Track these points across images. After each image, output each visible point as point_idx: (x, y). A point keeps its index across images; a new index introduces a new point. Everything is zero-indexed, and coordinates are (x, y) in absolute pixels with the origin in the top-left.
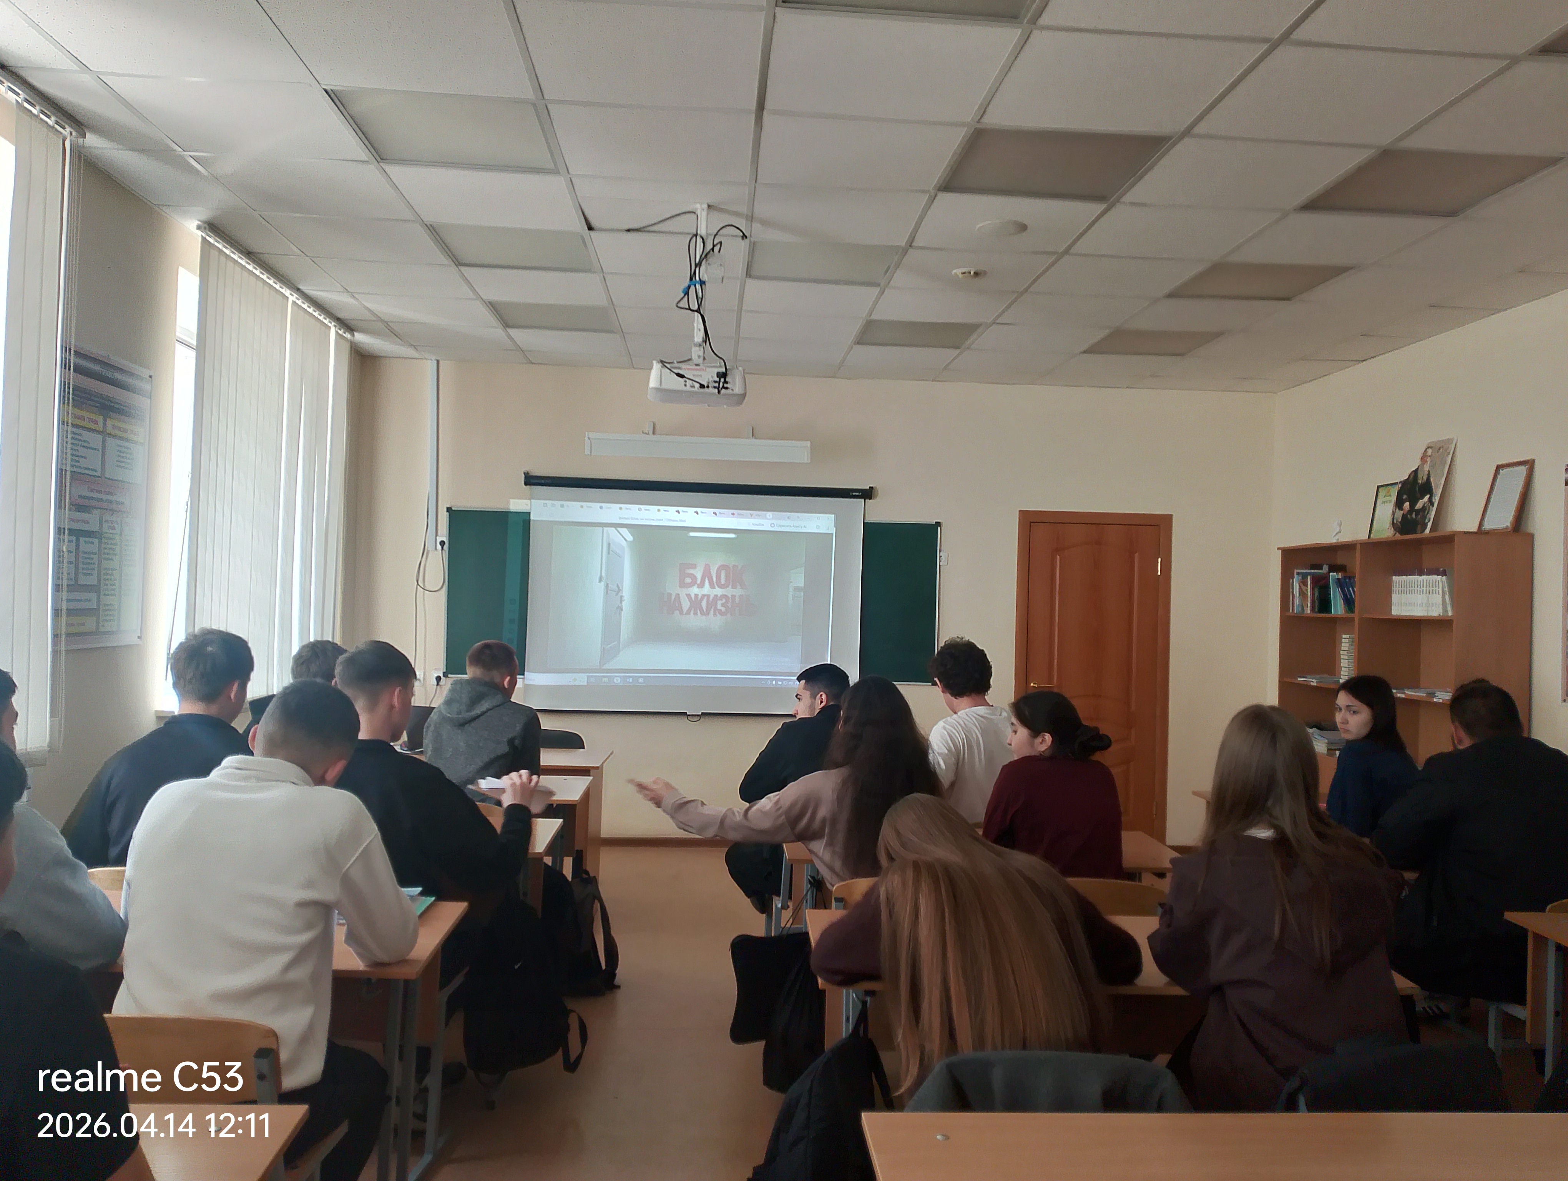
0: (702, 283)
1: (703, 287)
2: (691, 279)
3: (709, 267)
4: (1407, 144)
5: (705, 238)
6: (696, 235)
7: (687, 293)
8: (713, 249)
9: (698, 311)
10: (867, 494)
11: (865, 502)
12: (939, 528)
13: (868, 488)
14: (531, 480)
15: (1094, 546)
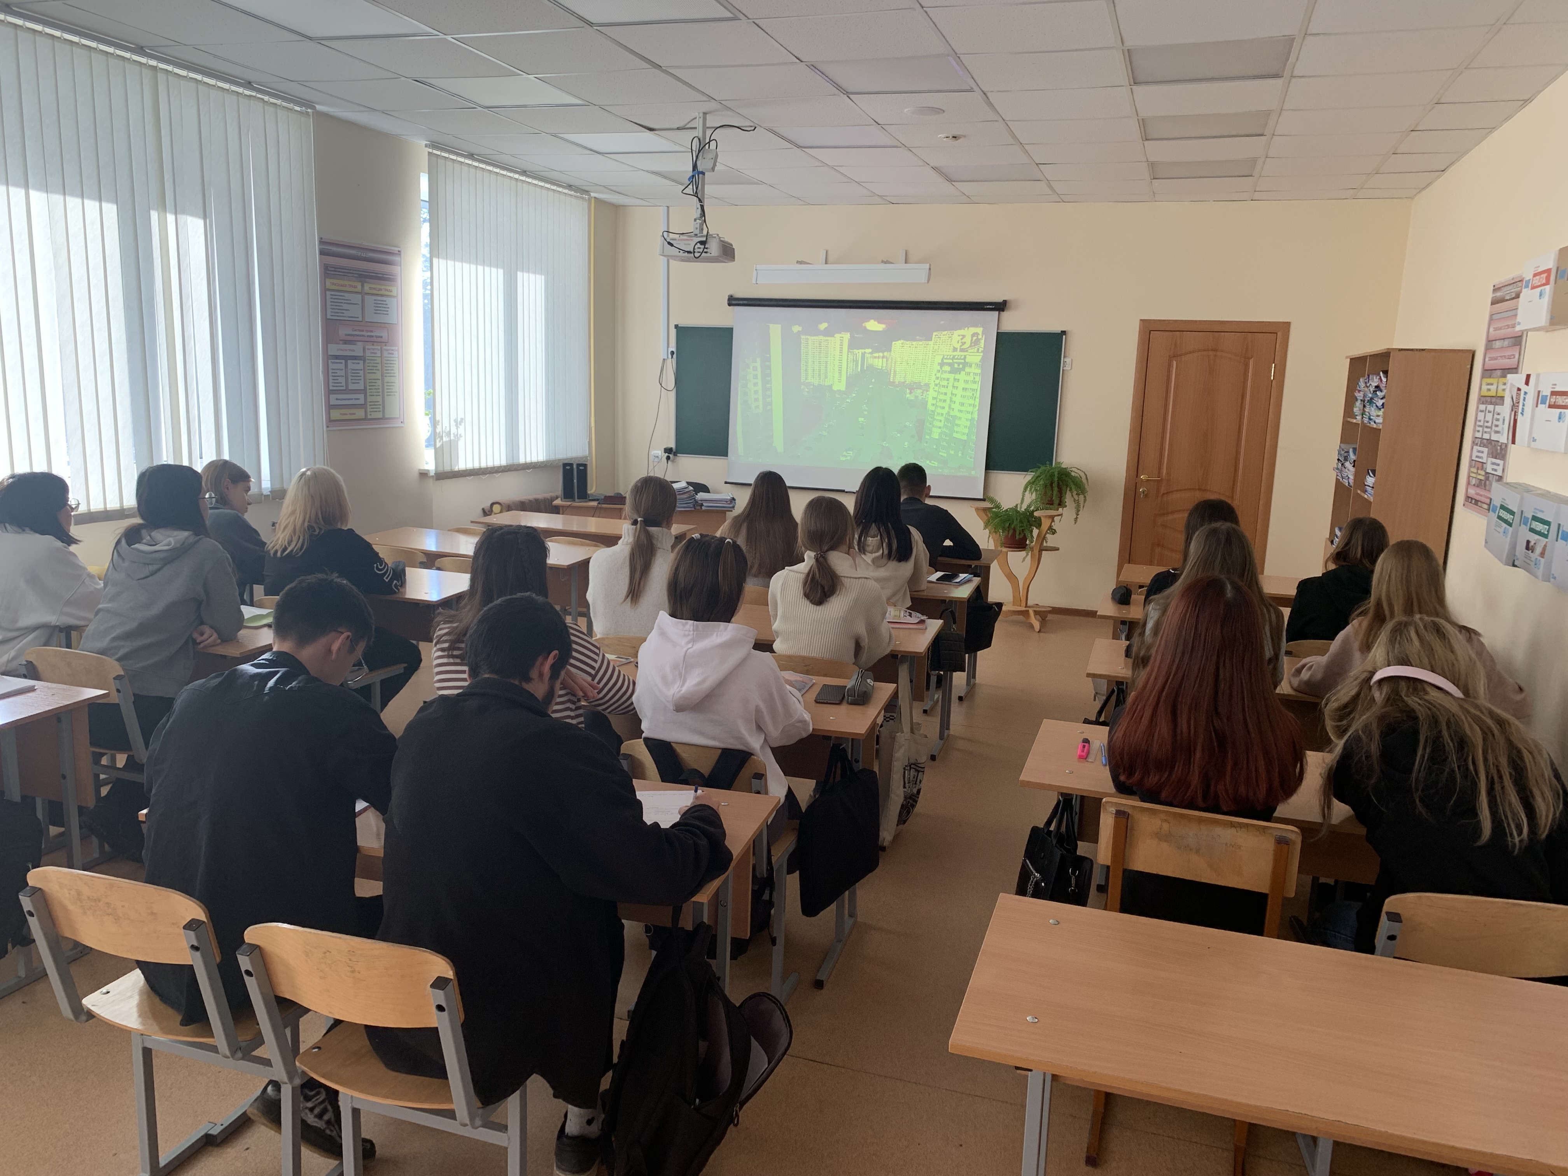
2: (694, 170)
6: (696, 137)
9: (695, 195)
10: (1000, 307)
11: (999, 314)
12: (1064, 336)
13: (1000, 300)
14: (733, 301)
15: (1211, 353)
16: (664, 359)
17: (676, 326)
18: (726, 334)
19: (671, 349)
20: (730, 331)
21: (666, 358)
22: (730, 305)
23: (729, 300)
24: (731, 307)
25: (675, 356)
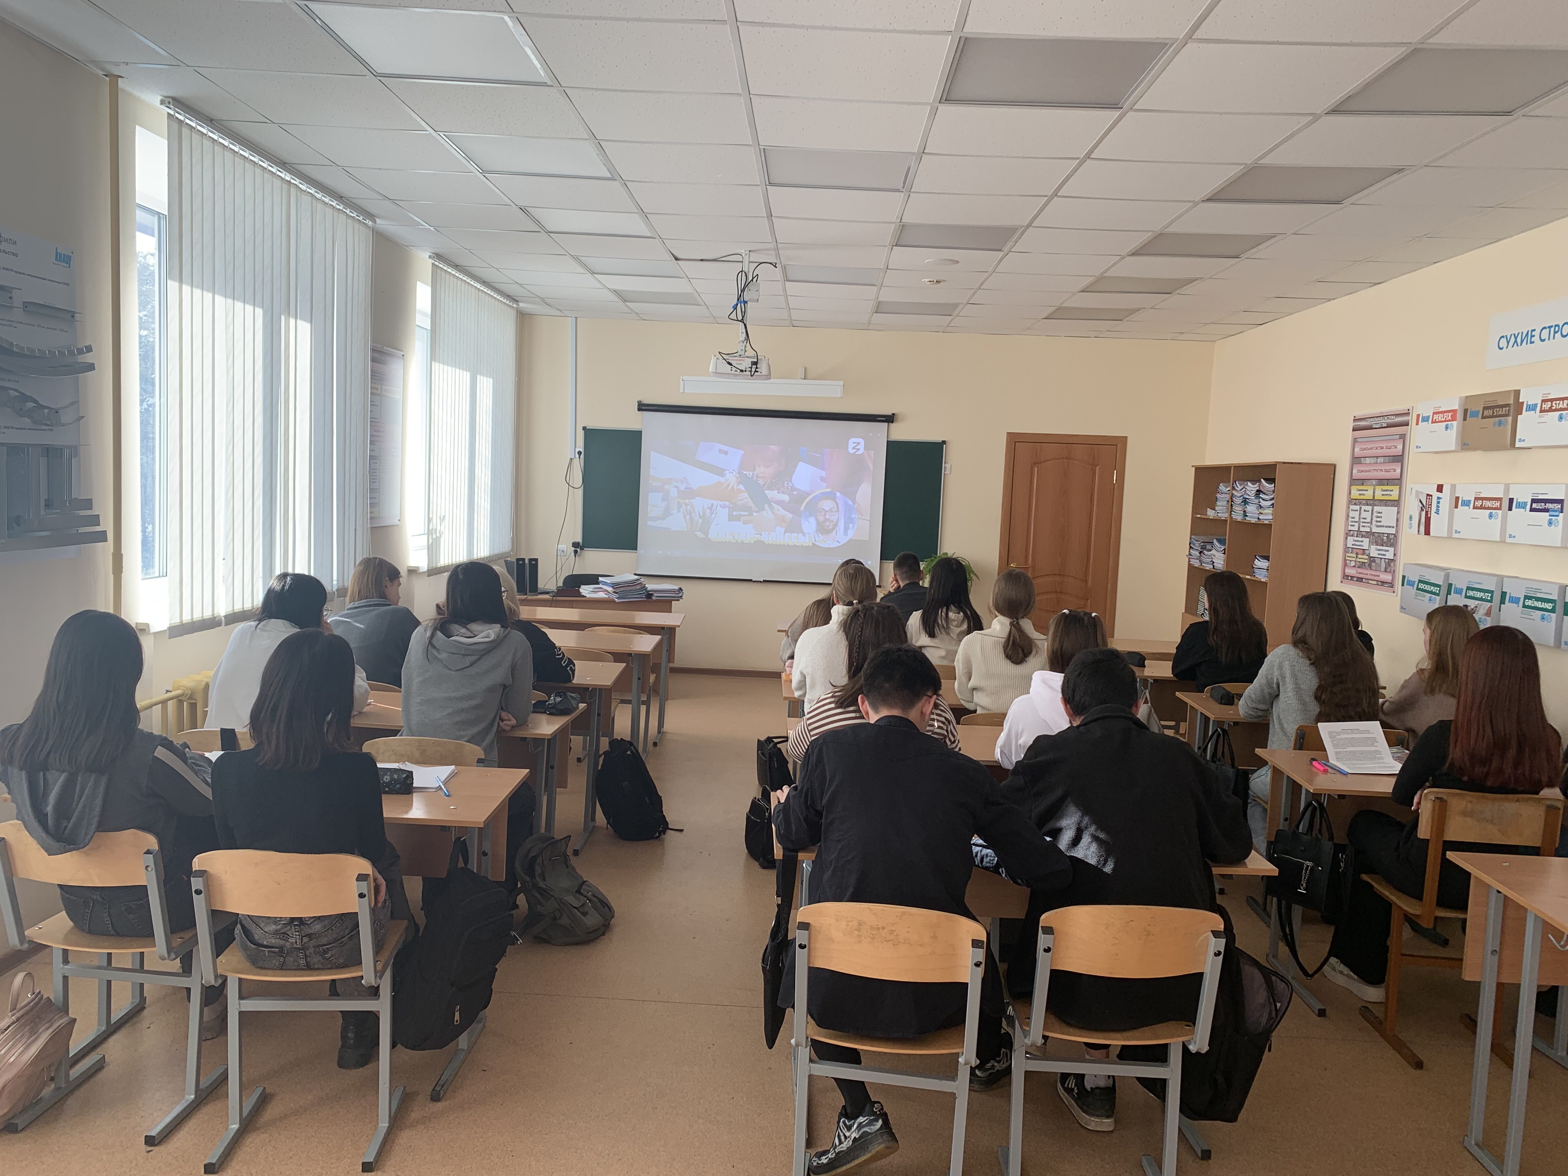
0: (745, 303)
1: (746, 304)
2: (738, 300)
3: (749, 292)
4: (1170, 230)
5: (747, 273)
6: (742, 271)
7: (735, 308)
8: (752, 280)
9: (742, 321)
10: (890, 419)
11: (888, 425)
12: (944, 445)
13: (891, 414)
14: (643, 407)
15: (1065, 460)
16: (571, 459)
17: (584, 428)
18: (636, 436)
19: (577, 450)
20: (639, 434)
21: (573, 457)
22: (639, 410)
23: (638, 405)
24: (640, 412)
25: (582, 456)
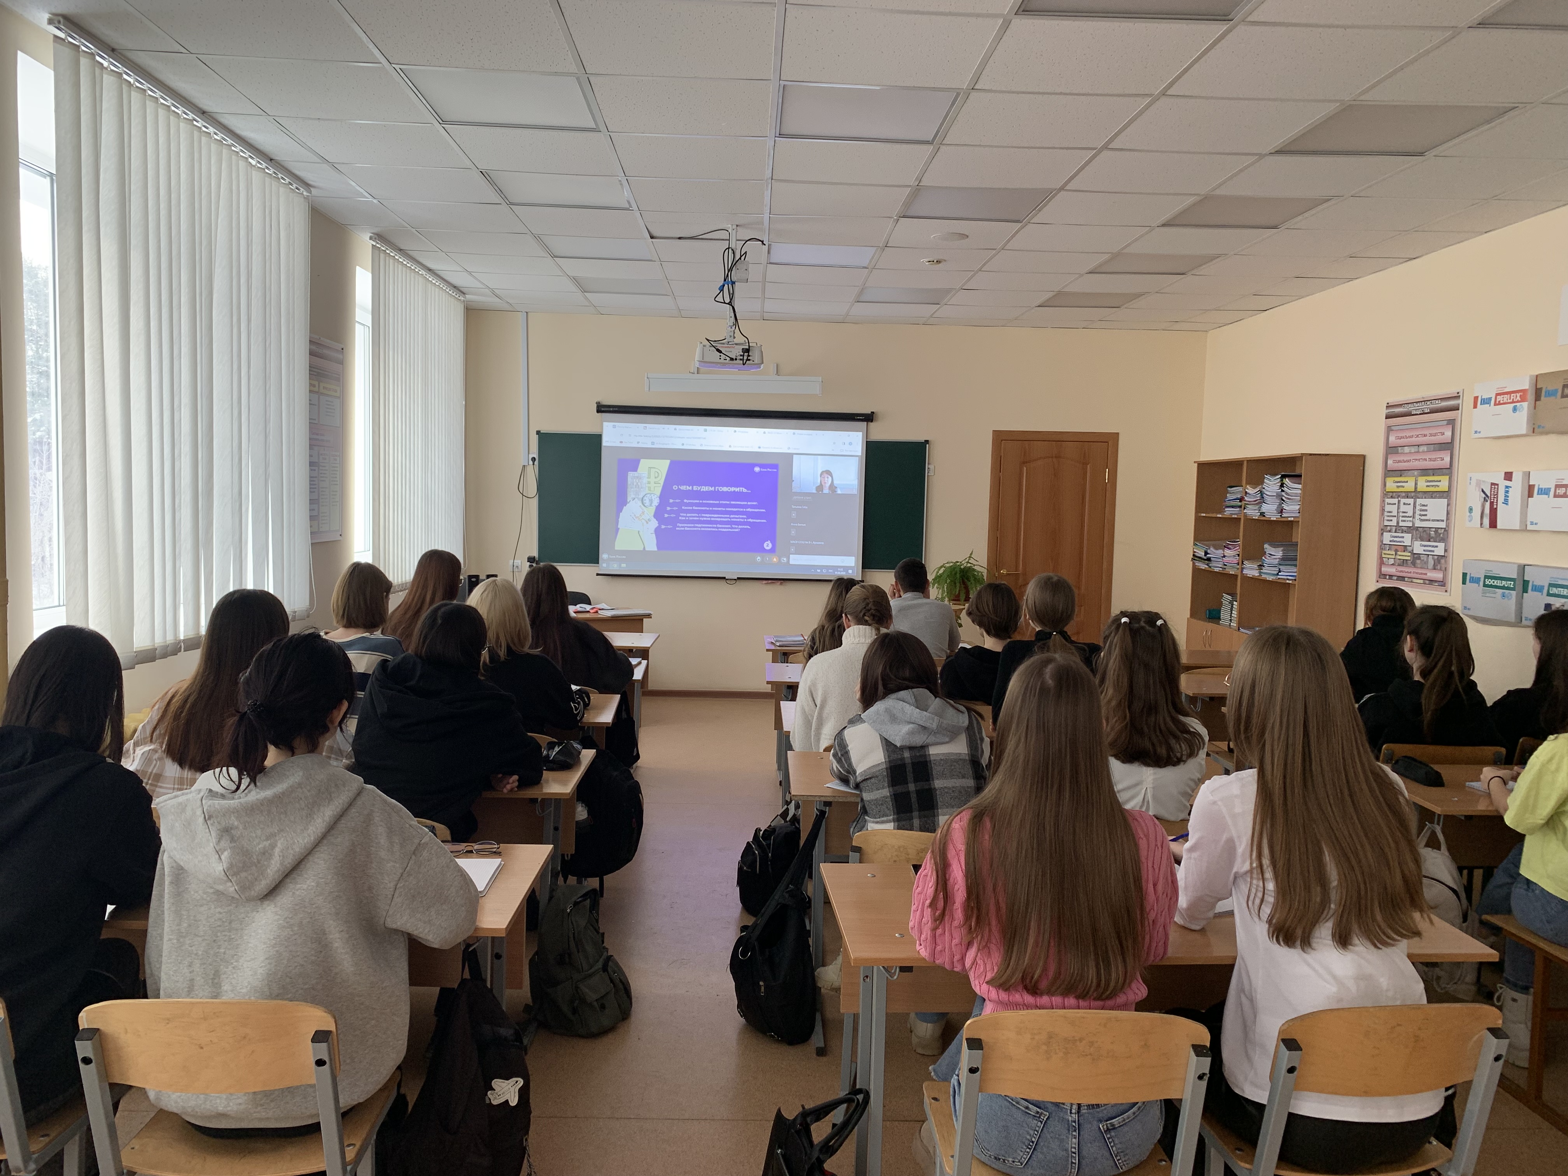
1: (734, 285)
2: (725, 280)
3: (737, 271)
4: (1220, 191)
5: (734, 250)
6: (729, 248)
7: (722, 289)
8: (740, 258)
9: (730, 304)
10: (869, 418)
11: (868, 424)
12: (927, 445)
13: (870, 412)
14: (602, 409)
15: (1055, 459)
16: (524, 466)
17: (538, 433)
19: (531, 456)
20: (598, 438)
21: (526, 464)
22: (598, 411)
23: (598, 407)
24: (600, 414)
25: (536, 463)
